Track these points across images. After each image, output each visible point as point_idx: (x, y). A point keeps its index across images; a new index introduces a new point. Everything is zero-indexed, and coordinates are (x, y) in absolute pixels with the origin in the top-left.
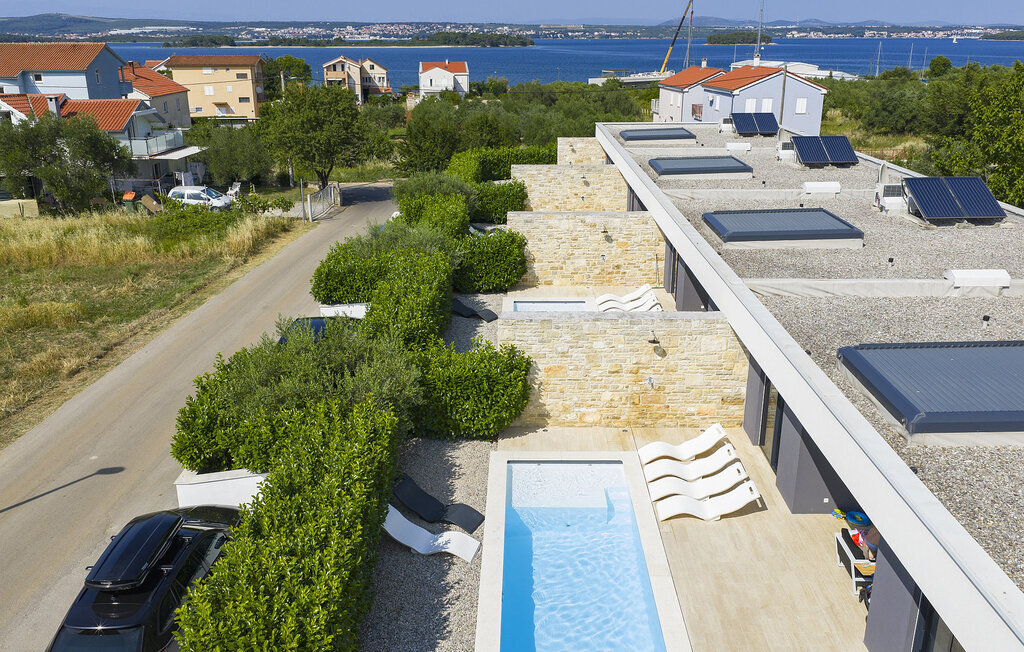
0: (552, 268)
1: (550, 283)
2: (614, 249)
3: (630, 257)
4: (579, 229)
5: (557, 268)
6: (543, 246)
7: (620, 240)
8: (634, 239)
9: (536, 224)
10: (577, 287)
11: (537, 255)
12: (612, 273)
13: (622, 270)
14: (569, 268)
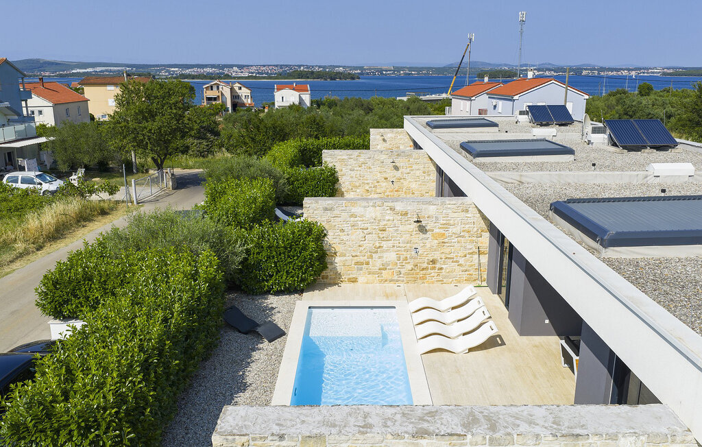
0: (357, 263)
1: (354, 280)
2: (430, 241)
3: (447, 250)
4: (387, 218)
5: (362, 264)
6: (345, 238)
7: (437, 231)
8: (452, 230)
9: (336, 212)
10: (386, 284)
11: (339, 248)
12: (426, 269)
13: (438, 266)
14: (377, 263)
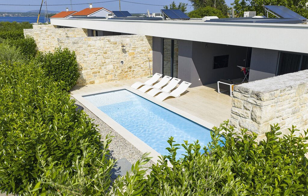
0: (93, 73)
1: (93, 83)
2: (127, 58)
3: (136, 61)
4: (107, 46)
5: (96, 73)
6: (86, 59)
7: (130, 51)
8: (137, 50)
9: (80, 45)
10: (110, 82)
11: (83, 65)
12: (127, 72)
13: (132, 69)
14: (104, 71)
